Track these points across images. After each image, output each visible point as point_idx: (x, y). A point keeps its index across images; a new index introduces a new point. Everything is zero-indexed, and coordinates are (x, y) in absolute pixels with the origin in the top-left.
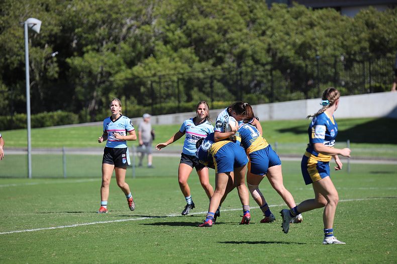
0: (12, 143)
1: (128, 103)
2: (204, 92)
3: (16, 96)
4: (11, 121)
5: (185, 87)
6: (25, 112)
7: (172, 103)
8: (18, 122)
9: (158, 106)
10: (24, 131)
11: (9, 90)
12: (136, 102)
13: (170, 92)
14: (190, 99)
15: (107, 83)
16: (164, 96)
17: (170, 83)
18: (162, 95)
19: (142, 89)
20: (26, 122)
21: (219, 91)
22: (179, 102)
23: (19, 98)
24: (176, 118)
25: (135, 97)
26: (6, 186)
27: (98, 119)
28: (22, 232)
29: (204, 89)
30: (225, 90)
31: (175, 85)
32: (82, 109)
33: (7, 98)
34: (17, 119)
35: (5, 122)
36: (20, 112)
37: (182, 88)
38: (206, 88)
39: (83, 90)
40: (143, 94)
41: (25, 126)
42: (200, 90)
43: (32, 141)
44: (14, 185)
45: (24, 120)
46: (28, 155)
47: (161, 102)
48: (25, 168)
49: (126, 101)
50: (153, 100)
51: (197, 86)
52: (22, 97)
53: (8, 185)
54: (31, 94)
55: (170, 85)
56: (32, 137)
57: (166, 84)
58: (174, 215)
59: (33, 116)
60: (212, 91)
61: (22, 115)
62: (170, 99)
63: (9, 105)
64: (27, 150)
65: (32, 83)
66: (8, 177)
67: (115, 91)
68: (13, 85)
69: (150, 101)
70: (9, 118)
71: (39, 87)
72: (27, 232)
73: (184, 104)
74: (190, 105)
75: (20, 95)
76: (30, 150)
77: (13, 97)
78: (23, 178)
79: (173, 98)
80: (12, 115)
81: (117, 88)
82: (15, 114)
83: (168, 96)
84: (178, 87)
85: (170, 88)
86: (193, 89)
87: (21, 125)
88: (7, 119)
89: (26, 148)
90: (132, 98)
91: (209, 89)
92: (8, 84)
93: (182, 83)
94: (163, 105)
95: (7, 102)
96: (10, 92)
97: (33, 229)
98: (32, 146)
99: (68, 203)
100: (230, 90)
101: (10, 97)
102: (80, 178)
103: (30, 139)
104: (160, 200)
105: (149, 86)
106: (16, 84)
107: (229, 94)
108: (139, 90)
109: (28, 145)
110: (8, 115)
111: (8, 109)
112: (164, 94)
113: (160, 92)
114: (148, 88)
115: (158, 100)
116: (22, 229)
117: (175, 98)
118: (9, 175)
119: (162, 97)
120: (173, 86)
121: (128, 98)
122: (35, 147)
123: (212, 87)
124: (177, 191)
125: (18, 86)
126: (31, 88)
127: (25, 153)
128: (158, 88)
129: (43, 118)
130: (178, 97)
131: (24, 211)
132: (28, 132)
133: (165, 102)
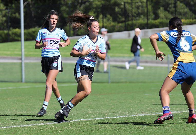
0: (9, 53)
1: (105, 20)
2: (169, 11)
3: (11, 14)
4: (8, 35)
5: (153, 7)
6: (19, 27)
7: (142, 20)
8: (13, 36)
9: (130, 22)
10: (18, 43)
11: (7, 9)
12: (111, 19)
13: (140, 11)
14: (157, 17)
15: (87, 4)
16: (135, 15)
17: (140, 4)
18: (134, 14)
19: (117, 9)
20: (20, 36)
21: (182, 11)
22: (148, 19)
23: (14, 15)
24: (145, 33)
25: (111, 15)
26: (3, 88)
27: (80, 34)
28: (17, 127)
29: (169, 9)
30: (187, 10)
31: (145, 5)
32: (66, 25)
33: (5, 16)
34: (13, 33)
35: (3, 35)
36: (15, 28)
37: (150, 7)
38: (170, 8)
39: (67, 9)
40: (117, 13)
41: (19, 39)
42: (166, 9)
43: (25, 51)
44: (10, 88)
45: (18, 34)
46: (21, 63)
47: (132, 20)
48: (19, 74)
49: (103, 18)
50: (125, 18)
51: (163, 6)
52: (17, 15)
53: (5, 88)
54: (24, 12)
55: (140, 6)
56: (25, 48)
57: (137, 4)
58: (144, 115)
59: (26, 31)
60: (176, 11)
61: (17, 30)
62: (140, 17)
63: (6, 21)
64: (21, 59)
65: (26, 3)
66: (5, 82)
67: (94, 10)
68: (10, 5)
69: (123, 19)
70: (6, 32)
71: (31, 6)
72: (21, 127)
73: (151, 21)
74: (157, 22)
75: (15, 13)
76: (23, 59)
77: (10, 15)
78: (18, 82)
79: (142, 16)
80: (9, 29)
81: (96, 8)
82: (11, 29)
83: (139, 15)
84: (147, 7)
85: (140, 8)
86: (159, 8)
87: (16, 38)
88: (4, 33)
89: (20, 57)
90: (109, 16)
91: (173, 9)
92: (6, 5)
93: (150, 4)
94: (134, 22)
95: (4, 19)
96: (7, 11)
97: (27, 124)
98: (25, 55)
99: (54, 104)
100: (191, 10)
101: (7, 14)
102: (65, 82)
103: (23, 50)
104: (132, 101)
105: (122, 6)
106: (12, 4)
107: (190, 13)
108: (115, 9)
109: (21, 55)
110: (6, 30)
111: (5, 24)
112: (135, 13)
113: (132, 12)
114: (122, 9)
115: (130, 18)
116: (17, 125)
117: (144, 16)
118: (6, 80)
119: (133, 16)
120: (142, 7)
121: (105, 16)
122: (27, 57)
123: (175, 7)
124: (146, 95)
125: (13, 5)
126: (25, 7)
127: (19, 61)
128: (130, 8)
129: (34, 32)
130: (147, 15)
131: (19, 110)
132: (21, 44)
133: (136, 20)
